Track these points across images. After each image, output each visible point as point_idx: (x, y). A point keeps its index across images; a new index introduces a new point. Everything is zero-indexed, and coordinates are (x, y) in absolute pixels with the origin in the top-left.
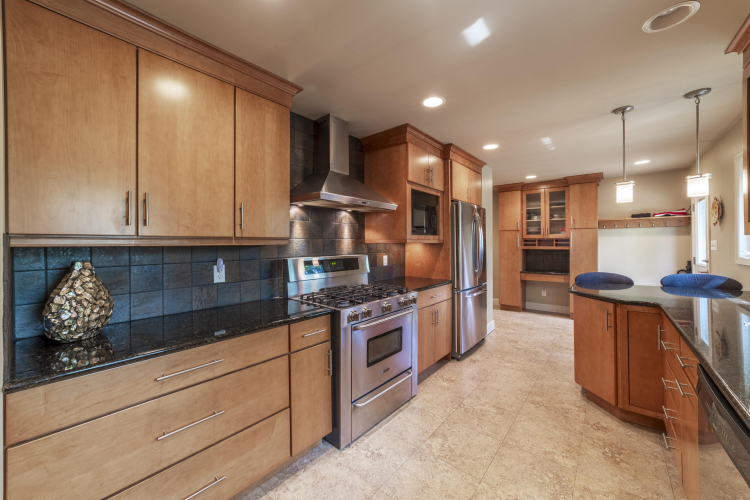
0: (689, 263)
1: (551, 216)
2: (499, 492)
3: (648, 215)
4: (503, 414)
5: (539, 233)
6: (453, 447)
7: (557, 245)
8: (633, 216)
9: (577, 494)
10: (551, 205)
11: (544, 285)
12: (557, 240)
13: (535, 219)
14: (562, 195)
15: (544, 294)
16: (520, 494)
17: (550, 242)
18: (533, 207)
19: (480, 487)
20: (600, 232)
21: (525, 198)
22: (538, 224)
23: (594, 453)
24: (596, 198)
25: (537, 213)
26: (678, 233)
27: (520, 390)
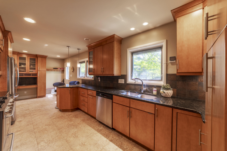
0: (64, 79)
1: (30, 66)
2: (69, 135)
3: (57, 68)
4: (50, 125)
5: (25, 71)
6: (49, 140)
7: (32, 76)
8: (54, 68)
9: (78, 125)
10: (30, 62)
11: (25, 89)
12: (32, 74)
13: (23, 66)
14: (34, 60)
15: (25, 92)
16: (72, 132)
17: (30, 74)
18: (22, 62)
19: (65, 138)
20: (47, 72)
21: (18, 58)
22: (25, 68)
23: (73, 119)
24: (46, 62)
25: (25, 64)
26: (62, 73)
27: (47, 119)
